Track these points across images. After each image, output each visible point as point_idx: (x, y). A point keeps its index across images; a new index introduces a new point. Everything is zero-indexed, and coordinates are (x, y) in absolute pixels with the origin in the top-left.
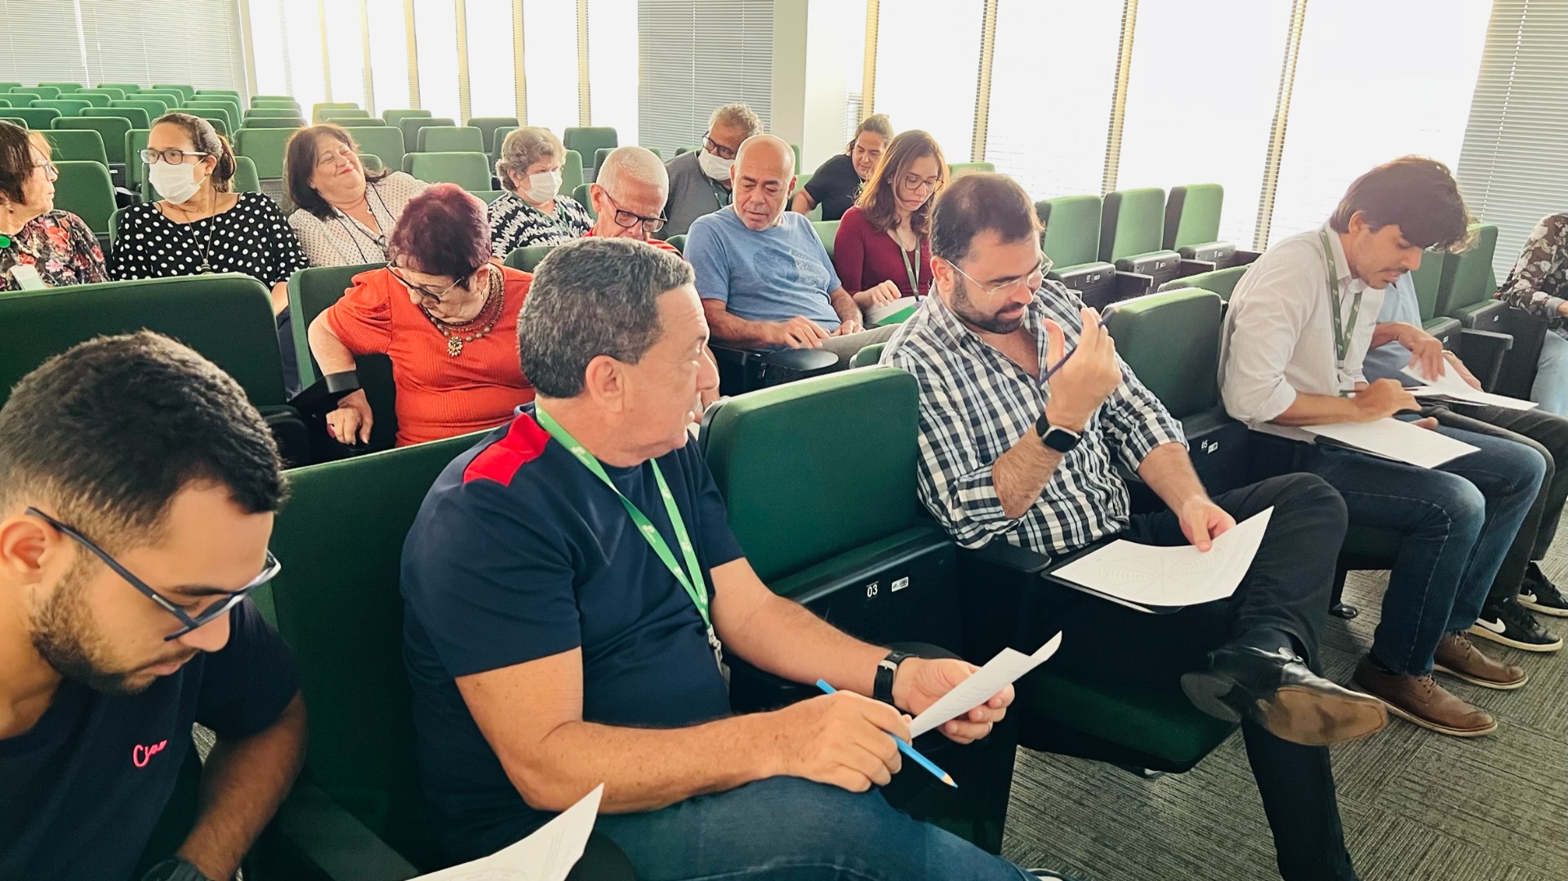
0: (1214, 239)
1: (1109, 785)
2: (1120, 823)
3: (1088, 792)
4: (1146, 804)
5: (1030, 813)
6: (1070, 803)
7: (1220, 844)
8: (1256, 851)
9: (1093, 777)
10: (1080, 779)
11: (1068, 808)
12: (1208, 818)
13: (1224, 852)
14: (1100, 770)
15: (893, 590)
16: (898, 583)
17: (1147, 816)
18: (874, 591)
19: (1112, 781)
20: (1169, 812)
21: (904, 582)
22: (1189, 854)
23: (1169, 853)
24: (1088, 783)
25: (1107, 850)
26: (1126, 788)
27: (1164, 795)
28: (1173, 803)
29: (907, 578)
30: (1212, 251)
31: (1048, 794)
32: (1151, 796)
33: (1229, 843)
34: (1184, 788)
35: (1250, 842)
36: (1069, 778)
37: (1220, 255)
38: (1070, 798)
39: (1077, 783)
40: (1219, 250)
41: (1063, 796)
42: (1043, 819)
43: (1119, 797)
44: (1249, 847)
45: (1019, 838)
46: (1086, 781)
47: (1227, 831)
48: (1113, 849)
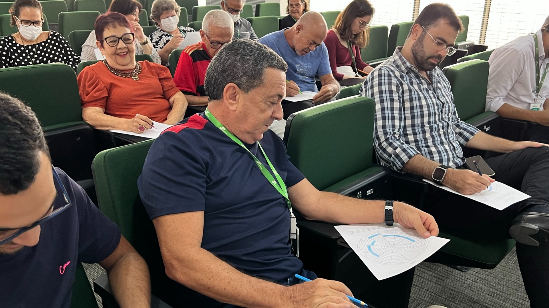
0: (465, 39)
1: (448, 275)
2: (455, 291)
3: (439, 278)
4: (465, 283)
5: (416, 288)
6: (432, 284)
7: (499, 298)
8: (514, 301)
9: (440, 272)
10: (435, 273)
11: (432, 286)
12: (492, 288)
13: (501, 302)
14: (443, 269)
15: (367, 194)
16: (369, 191)
17: (466, 288)
18: (360, 195)
19: (449, 273)
20: (475, 285)
21: (372, 191)
22: (487, 303)
23: (478, 303)
24: (439, 275)
25: (451, 303)
26: (456, 276)
27: (472, 279)
28: (476, 282)
29: (373, 189)
30: (465, 45)
31: (422, 280)
32: (466, 279)
33: (503, 298)
34: (479, 275)
35: (512, 297)
36: (430, 273)
37: (468, 47)
38: (432, 281)
39: (434, 275)
40: (468, 45)
41: (429, 281)
42: (422, 291)
43: (453, 280)
44: (512, 300)
45: (413, 299)
46: (437, 274)
47: (501, 293)
48: (454, 302)
